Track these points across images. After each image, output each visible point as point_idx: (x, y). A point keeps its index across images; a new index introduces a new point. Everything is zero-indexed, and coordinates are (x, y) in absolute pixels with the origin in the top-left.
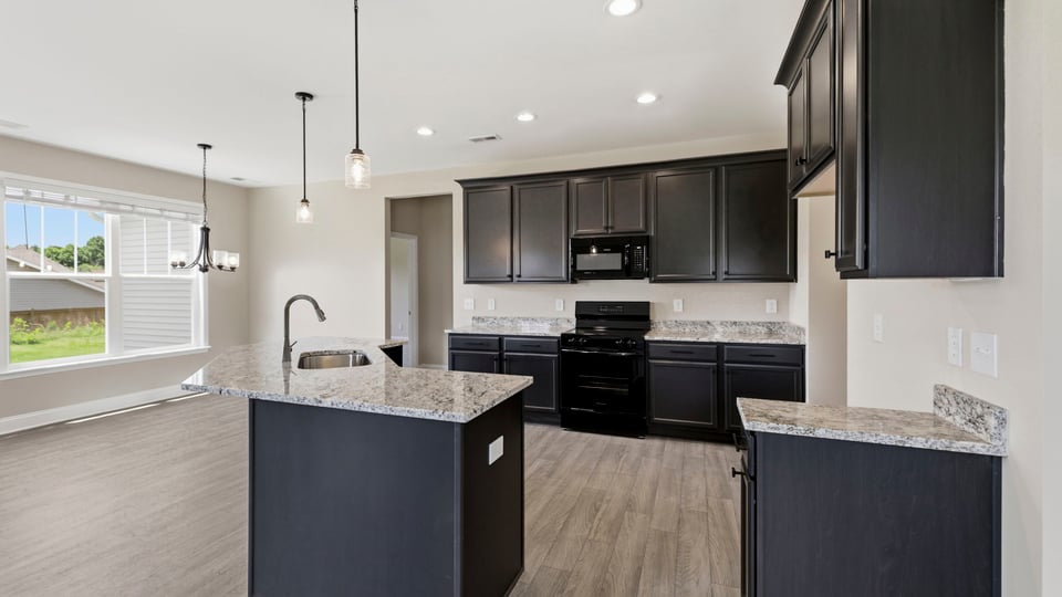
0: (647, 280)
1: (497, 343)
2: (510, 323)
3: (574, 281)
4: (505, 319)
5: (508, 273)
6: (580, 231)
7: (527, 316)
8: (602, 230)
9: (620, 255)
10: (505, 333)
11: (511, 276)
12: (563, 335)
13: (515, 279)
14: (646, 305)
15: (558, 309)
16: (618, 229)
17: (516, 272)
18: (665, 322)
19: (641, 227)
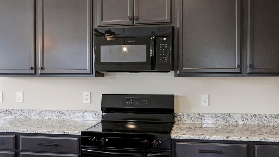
0: (172, 73)
1: (12, 142)
2: (37, 117)
3: (99, 74)
4: (32, 111)
5: (31, 64)
6: (105, 22)
7: (54, 109)
8: (127, 21)
9: (145, 46)
10: (21, 131)
11: (35, 68)
12: (83, 133)
13: (39, 71)
14: (171, 98)
15: (85, 102)
16: (143, 20)
17: (39, 65)
18: (188, 115)
19: (166, 18)
